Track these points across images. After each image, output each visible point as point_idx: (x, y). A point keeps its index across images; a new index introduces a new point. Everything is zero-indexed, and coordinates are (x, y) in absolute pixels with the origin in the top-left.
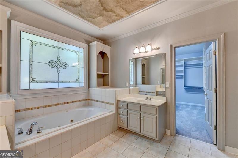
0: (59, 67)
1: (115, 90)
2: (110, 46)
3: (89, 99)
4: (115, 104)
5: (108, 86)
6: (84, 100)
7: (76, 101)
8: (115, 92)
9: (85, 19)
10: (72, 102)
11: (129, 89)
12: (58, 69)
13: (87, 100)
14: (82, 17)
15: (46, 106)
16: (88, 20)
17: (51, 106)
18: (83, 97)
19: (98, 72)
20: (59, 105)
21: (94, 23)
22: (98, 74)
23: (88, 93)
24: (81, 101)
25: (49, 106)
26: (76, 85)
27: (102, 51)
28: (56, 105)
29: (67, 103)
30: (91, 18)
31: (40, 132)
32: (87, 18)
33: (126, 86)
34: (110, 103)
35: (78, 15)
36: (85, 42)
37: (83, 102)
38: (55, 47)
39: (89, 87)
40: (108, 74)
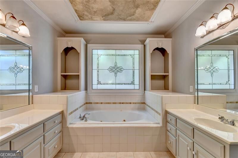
0: (116, 71)
1: (162, 96)
2: (171, 38)
3: (144, 103)
4: (161, 114)
5: (168, 90)
6: (139, 103)
7: (130, 103)
8: (162, 98)
9: (128, 20)
10: (127, 103)
11: (195, 96)
12: (116, 74)
13: (142, 103)
14: (124, 20)
15: (106, 103)
16: (131, 20)
17: (110, 103)
18: (137, 99)
19: (151, 73)
20: (115, 104)
21: (138, 20)
22: (151, 75)
23: (144, 96)
24: (136, 103)
25: (108, 103)
26: (131, 87)
27: (157, 47)
28: (114, 103)
29: (122, 103)
30: (131, 16)
31: (86, 121)
32: (128, 18)
33: (191, 91)
34: (158, 112)
35: (120, 20)
36: (140, 43)
37: (137, 105)
38: (113, 55)
39: (145, 90)
40: (168, 75)
